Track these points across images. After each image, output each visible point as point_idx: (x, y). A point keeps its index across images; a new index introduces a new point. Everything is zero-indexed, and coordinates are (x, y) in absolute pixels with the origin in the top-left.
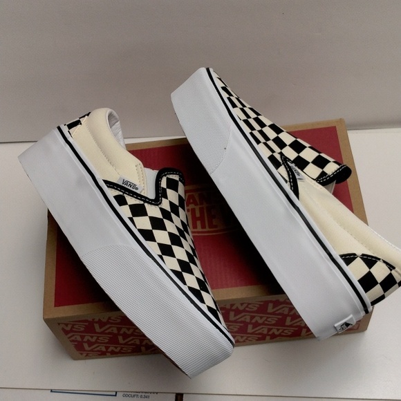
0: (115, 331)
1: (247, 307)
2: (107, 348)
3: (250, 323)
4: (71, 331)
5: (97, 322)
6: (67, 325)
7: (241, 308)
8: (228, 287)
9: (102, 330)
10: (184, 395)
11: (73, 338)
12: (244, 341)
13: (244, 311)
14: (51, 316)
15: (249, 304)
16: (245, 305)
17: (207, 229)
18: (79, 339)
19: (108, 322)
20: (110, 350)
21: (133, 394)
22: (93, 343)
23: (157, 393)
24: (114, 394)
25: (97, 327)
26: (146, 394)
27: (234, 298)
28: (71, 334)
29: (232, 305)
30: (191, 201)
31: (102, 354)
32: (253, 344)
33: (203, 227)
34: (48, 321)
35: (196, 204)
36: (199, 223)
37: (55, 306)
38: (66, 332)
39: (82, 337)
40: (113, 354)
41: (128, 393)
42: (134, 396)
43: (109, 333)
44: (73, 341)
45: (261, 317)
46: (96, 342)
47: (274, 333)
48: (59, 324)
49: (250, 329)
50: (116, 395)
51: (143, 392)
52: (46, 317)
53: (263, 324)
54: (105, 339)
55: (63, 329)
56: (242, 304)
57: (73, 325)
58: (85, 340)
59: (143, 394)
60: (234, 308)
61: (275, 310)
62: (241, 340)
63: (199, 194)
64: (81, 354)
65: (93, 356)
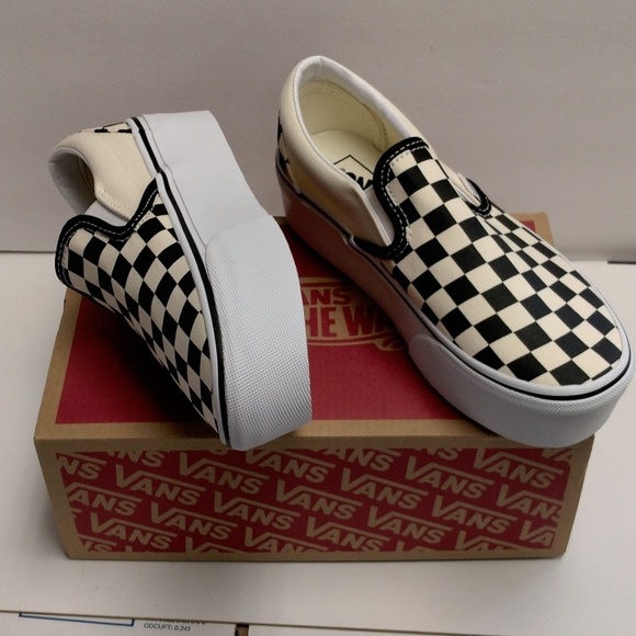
3: (374, 503)
4: (76, 477)
5: (120, 462)
6: (70, 459)
7: (363, 462)
10: (250, 627)
11: (75, 497)
14: (47, 437)
15: (377, 453)
16: (371, 454)
17: (320, 337)
19: (140, 465)
21: (162, 623)
22: (107, 516)
23: (204, 622)
24: (130, 622)
26: (185, 625)
31: (119, 549)
33: (314, 334)
34: (41, 446)
37: (57, 422)
38: (68, 479)
41: (154, 622)
42: (164, 627)
43: (138, 493)
44: (74, 504)
46: (112, 513)
50: (132, 625)
51: (178, 621)
52: (40, 436)
54: (128, 506)
55: (63, 470)
59: (180, 624)
60: (351, 459)
61: (418, 473)
62: (355, 545)
63: (312, 291)
64: (84, 541)
65: (103, 551)
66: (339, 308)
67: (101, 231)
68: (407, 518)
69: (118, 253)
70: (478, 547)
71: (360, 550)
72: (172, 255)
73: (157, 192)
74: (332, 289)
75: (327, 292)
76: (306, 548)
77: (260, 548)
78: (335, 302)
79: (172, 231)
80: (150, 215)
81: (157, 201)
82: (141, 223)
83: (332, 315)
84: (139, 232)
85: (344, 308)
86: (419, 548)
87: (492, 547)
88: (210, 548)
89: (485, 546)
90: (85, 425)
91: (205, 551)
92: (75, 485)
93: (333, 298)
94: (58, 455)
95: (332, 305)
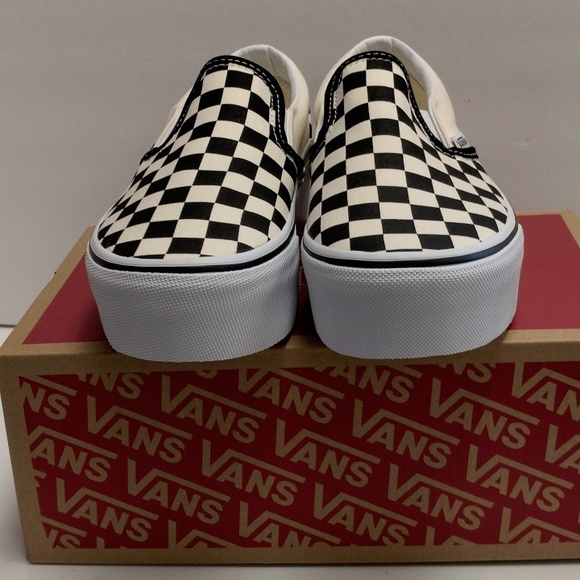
6: (35, 387)
48: (21, 383)
55: (27, 405)
61: (446, 406)
62: (375, 535)
64: (48, 528)
65: (70, 546)
68: (437, 484)
70: (527, 538)
71: (380, 543)
76: (315, 540)
77: (258, 539)
86: (454, 539)
87: (546, 536)
88: (197, 539)
89: (536, 534)
91: (191, 545)
92: (40, 430)
94: (22, 380)
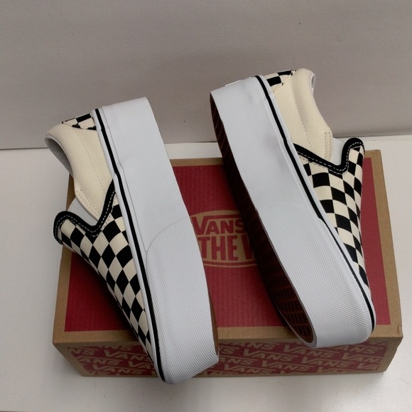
0: (126, 357)
1: (263, 346)
2: (117, 370)
3: (265, 359)
4: (81, 354)
5: (106, 349)
6: (76, 349)
8: (244, 326)
9: (112, 355)
11: (81, 360)
12: (258, 373)
13: (260, 349)
14: (60, 341)
15: (265, 344)
17: (227, 261)
18: (88, 361)
19: (118, 350)
20: (120, 371)
22: (102, 365)
25: (107, 353)
27: (249, 337)
28: (80, 357)
29: (247, 344)
30: (213, 228)
31: (112, 374)
32: (267, 376)
33: (223, 258)
34: (57, 345)
35: (218, 232)
36: (219, 253)
37: (65, 331)
38: (76, 355)
39: (92, 360)
40: (123, 374)
43: (119, 359)
45: (277, 356)
46: (106, 364)
47: (289, 369)
48: (68, 348)
49: (264, 364)
52: (56, 342)
53: (279, 361)
54: (116, 362)
55: (73, 353)
56: (257, 344)
57: (83, 350)
58: (95, 362)
60: (249, 346)
61: (291, 350)
62: (255, 372)
63: (222, 222)
64: (91, 372)
66: (239, 236)
67: (80, 226)
68: (286, 364)
69: (92, 245)
72: (125, 256)
73: (115, 193)
74: (234, 220)
75: (231, 222)
78: (237, 231)
79: (125, 233)
80: (110, 219)
81: (115, 203)
82: (105, 225)
83: (235, 242)
84: (104, 231)
85: (242, 236)
87: (340, 371)
89: (335, 371)
90: (83, 332)
93: (235, 228)
95: (234, 234)
